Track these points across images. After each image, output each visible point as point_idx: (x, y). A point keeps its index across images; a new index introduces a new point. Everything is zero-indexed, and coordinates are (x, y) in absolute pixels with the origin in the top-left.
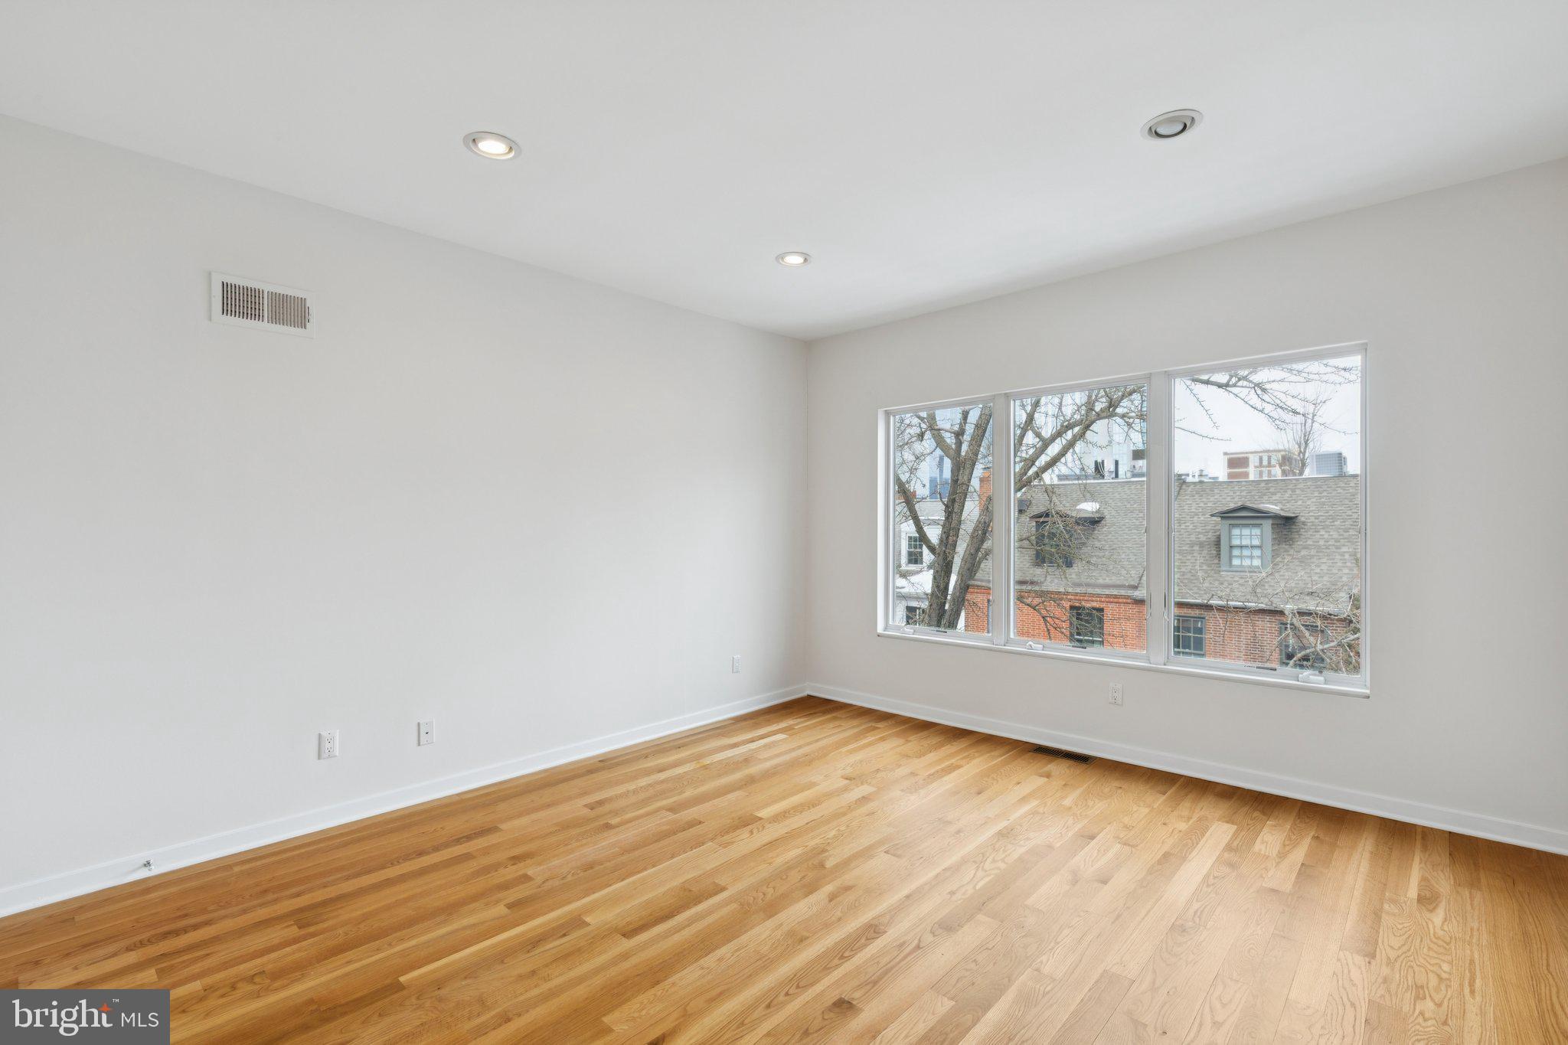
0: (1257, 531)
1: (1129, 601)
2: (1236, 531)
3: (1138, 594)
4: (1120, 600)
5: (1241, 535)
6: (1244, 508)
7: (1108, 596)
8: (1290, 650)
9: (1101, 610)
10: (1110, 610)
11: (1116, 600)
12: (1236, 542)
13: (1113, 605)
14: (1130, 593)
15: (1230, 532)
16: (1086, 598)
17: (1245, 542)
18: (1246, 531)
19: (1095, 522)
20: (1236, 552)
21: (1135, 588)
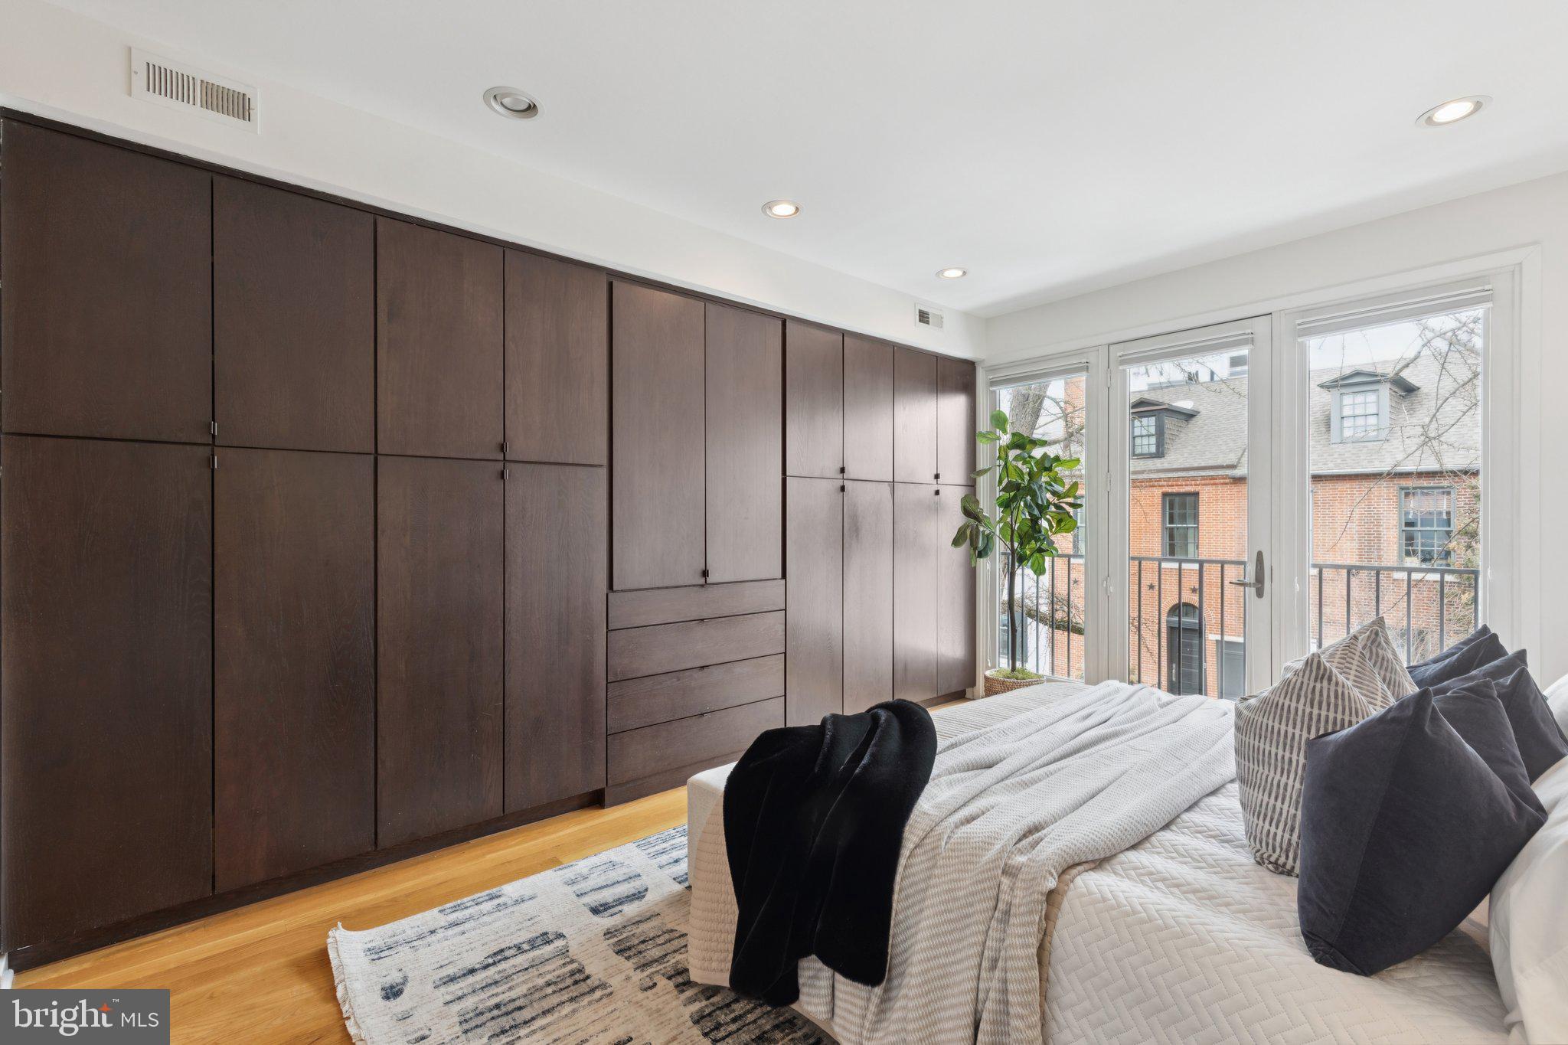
0: (1371, 397)
1: (1227, 481)
2: (1348, 400)
3: (1237, 473)
4: (1217, 481)
5: (1354, 404)
6: (1357, 374)
7: (1204, 478)
8: (1410, 517)
9: (1196, 494)
10: (1206, 493)
11: (1212, 482)
12: (1347, 412)
13: (1210, 488)
14: (1229, 472)
15: (1341, 401)
16: (1179, 483)
17: (1359, 411)
18: (1360, 398)
19: (1189, 416)
20: (1347, 423)
21: (1233, 467)
